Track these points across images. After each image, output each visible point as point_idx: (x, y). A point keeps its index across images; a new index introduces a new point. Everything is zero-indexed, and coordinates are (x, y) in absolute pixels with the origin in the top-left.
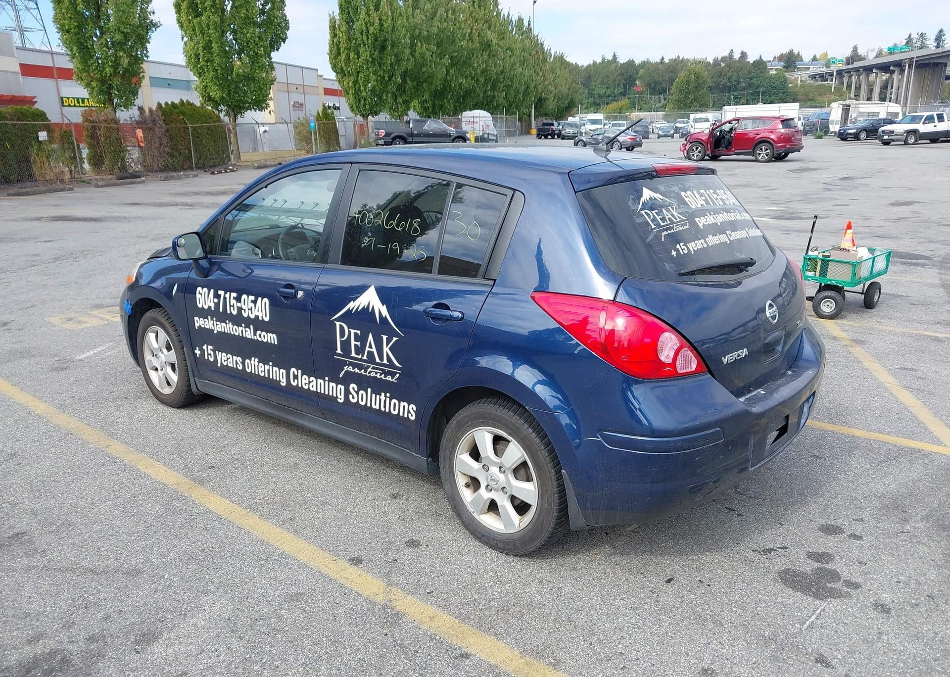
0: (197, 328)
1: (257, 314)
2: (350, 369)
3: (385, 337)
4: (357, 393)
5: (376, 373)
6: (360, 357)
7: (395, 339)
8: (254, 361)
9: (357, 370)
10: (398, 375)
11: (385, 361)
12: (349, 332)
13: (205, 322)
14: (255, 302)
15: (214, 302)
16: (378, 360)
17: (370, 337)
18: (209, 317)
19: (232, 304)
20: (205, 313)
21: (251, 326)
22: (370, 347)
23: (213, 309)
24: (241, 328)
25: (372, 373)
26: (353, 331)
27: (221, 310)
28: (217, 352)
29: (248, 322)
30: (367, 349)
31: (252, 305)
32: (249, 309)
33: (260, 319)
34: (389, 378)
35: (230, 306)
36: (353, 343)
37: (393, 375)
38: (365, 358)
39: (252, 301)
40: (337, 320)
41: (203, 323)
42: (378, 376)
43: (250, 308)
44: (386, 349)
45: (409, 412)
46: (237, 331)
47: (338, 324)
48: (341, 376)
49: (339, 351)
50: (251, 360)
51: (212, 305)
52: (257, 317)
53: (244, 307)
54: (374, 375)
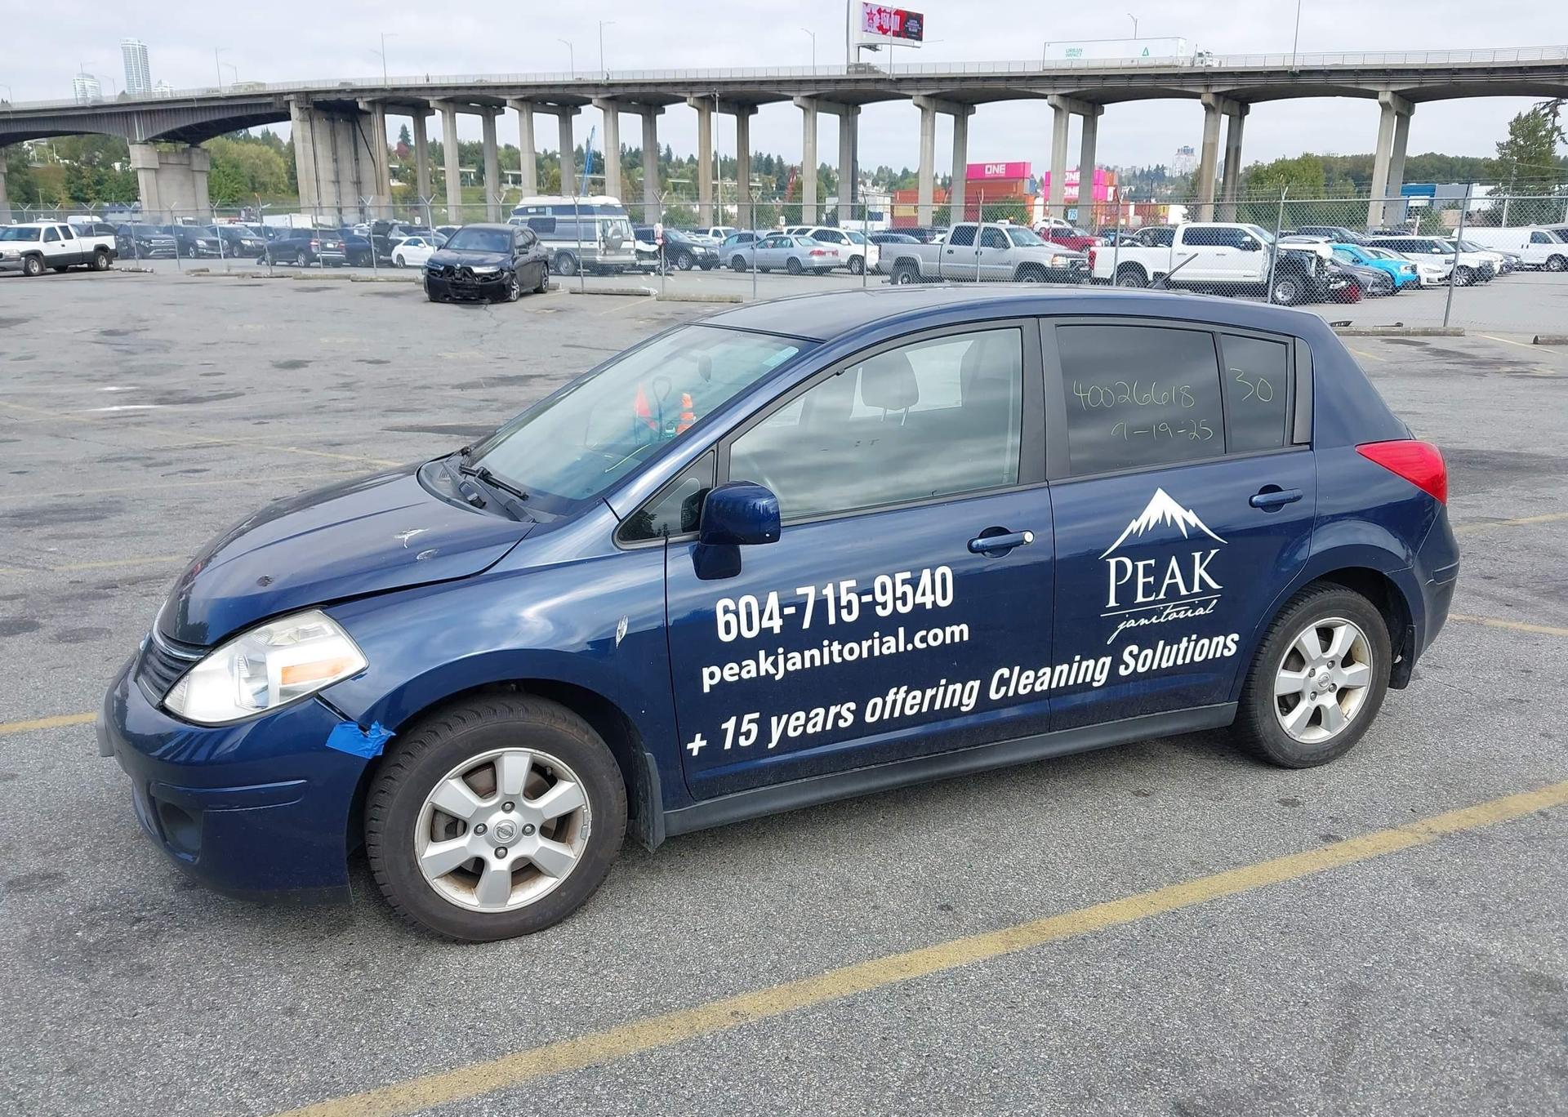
0: (706, 689)
1: (919, 600)
2: (1132, 623)
3: (1197, 555)
4: (1136, 658)
5: (1178, 613)
6: (1152, 598)
7: (1213, 552)
8: (897, 695)
9: (1143, 622)
10: (1215, 601)
11: (1196, 589)
12: (1135, 568)
13: (741, 668)
14: (914, 583)
15: (782, 615)
16: (1184, 592)
17: (1174, 563)
18: (762, 654)
19: (844, 603)
20: (742, 650)
21: (901, 630)
22: (1173, 576)
23: (777, 630)
24: (866, 644)
25: (1172, 614)
26: (1140, 565)
27: (806, 625)
28: (774, 720)
29: (889, 626)
30: (1167, 581)
31: (908, 589)
32: (895, 599)
33: (929, 606)
34: (1200, 611)
35: (838, 608)
36: (1141, 580)
37: (1205, 604)
38: (1162, 596)
39: (904, 582)
40: (1111, 556)
41: (736, 669)
42: (1181, 616)
43: (899, 594)
44: (1199, 571)
45: (1225, 646)
46: (855, 651)
47: (1113, 562)
48: (1109, 643)
49: (1112, 603)
50: (884, 696)
51: (777, 624)
52: (919, 608)
53: (880, 598)
54: (1175, 616)
